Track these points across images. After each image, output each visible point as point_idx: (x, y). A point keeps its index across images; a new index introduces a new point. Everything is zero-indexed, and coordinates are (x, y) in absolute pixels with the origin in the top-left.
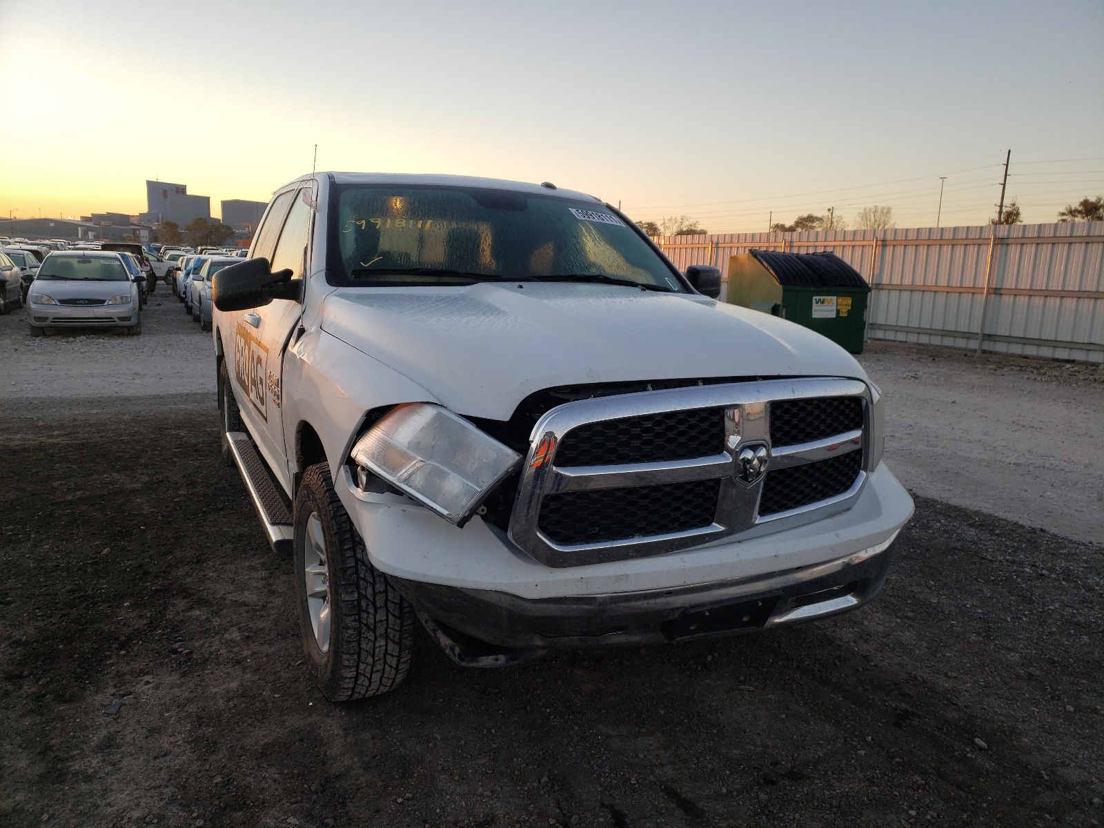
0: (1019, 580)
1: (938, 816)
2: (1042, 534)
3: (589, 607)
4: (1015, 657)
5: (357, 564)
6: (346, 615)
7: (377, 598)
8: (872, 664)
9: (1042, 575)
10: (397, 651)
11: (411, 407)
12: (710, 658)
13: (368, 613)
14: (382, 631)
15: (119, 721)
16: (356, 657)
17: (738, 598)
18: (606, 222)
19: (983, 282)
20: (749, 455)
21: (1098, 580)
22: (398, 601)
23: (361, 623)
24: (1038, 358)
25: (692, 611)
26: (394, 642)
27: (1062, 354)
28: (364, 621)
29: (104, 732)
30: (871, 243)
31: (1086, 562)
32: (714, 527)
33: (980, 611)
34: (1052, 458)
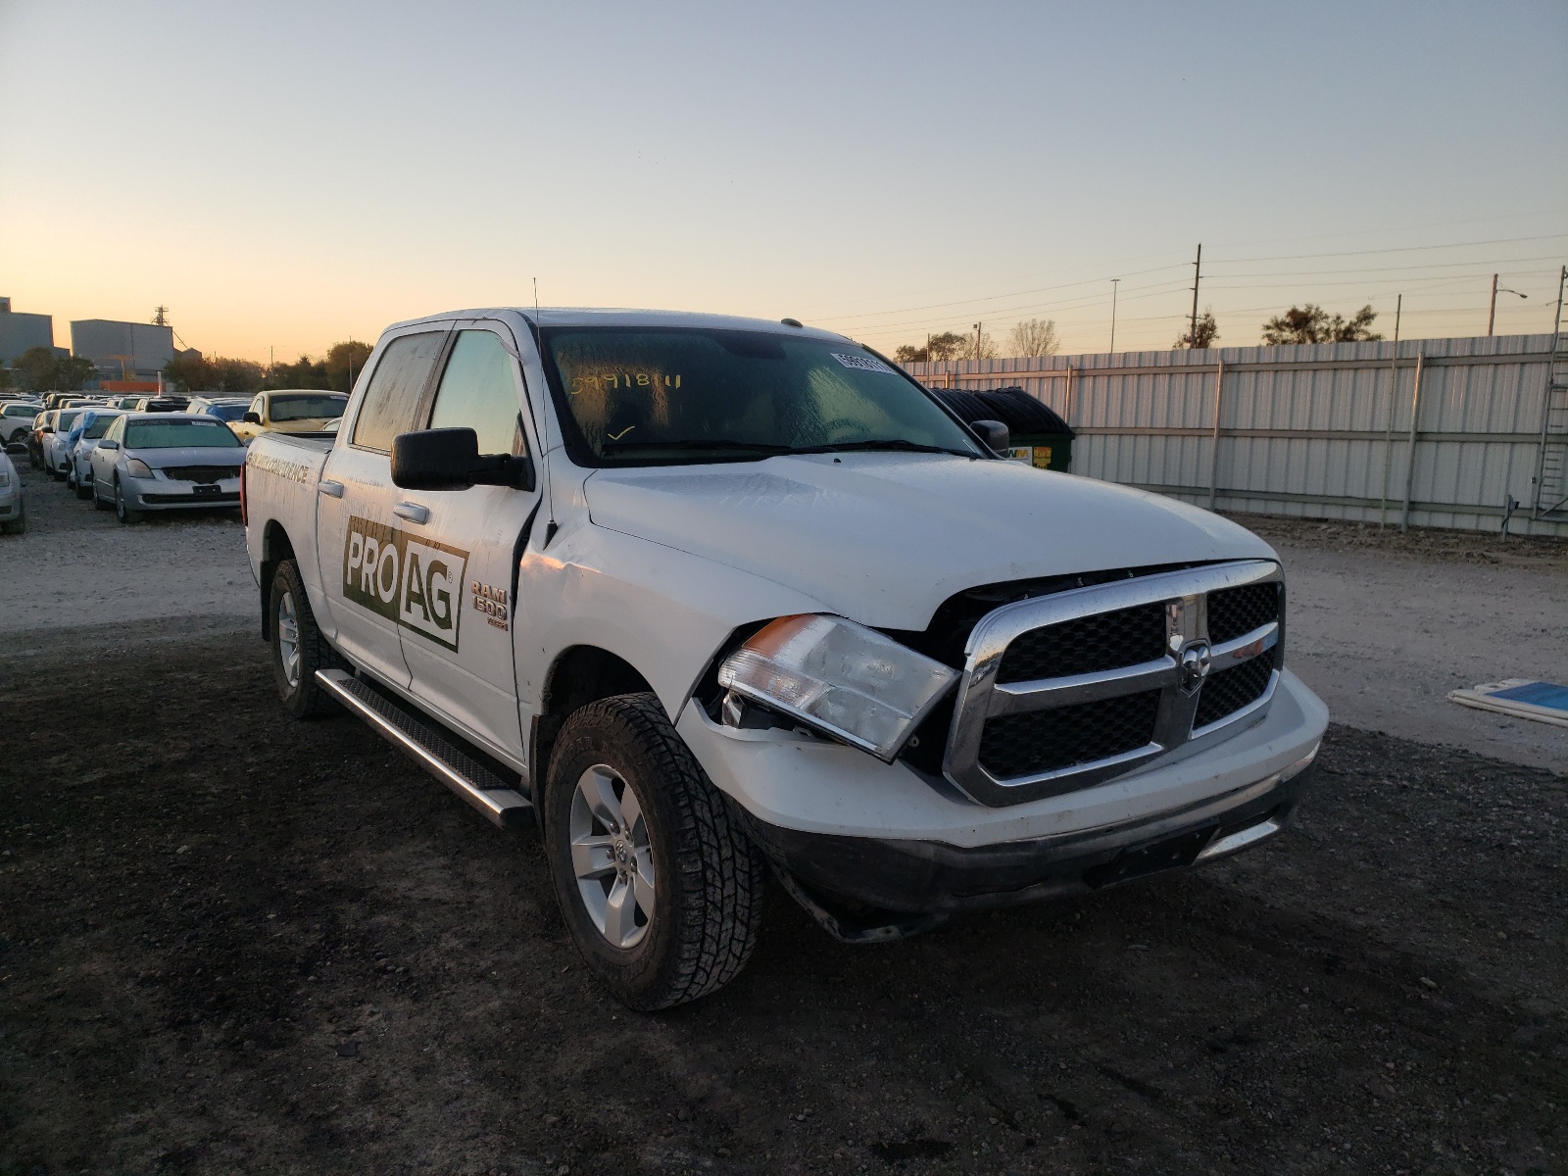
0: (1382, 795)
1: (1419, 1066)
2: (1383, 737)
3: (1027, 854)
4: (1418, 884)
5: (697, 824)
6: (688, 892)
7: (724, 866)
8: (1268, 906)
9: (1405, 787)
10: (744, 934)
11: (801, 619)
12: (1078, 916)
13: (715, 887)
14: (731, 910)
15: (365, 1062)
16: (698, 946)
17: (1177, 830)
18: (875, 369)
19: (1211, 421)
20: (1193, 657)
21: (1466, 788)
22: (747, 870)
23: (707, 900)
24: (1284, 518)
25: (1132, 850)
26: (742, 923)
27: (1314, 511)
28: (711, 899)
29: (355, 1079)
30: (1064, 373)
31: (1445, 767)
32: (1154, 747)
33: (1356, 834)
34: (1353, 645)
